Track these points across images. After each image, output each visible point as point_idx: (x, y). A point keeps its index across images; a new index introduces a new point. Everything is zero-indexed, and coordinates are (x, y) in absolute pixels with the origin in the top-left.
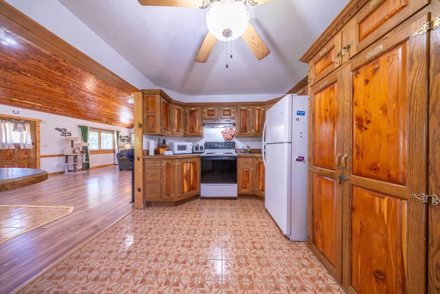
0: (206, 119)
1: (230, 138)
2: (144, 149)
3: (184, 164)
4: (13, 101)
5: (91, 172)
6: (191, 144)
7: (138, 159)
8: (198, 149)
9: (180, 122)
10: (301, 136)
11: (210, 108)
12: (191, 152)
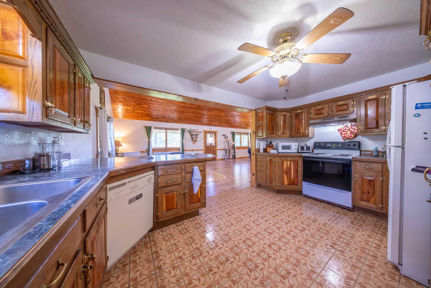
0: (313, 119)
1: (351, 136)
2: (256, 148)
3: (285, 161)
4: (210, 124)
5: (237, 160)
6: (296, 144)
7: (253, 154)
8: (304, 149)
9: (285, 125)
10: (425, 138)
11: (318, 107)
12: (296, 151)
